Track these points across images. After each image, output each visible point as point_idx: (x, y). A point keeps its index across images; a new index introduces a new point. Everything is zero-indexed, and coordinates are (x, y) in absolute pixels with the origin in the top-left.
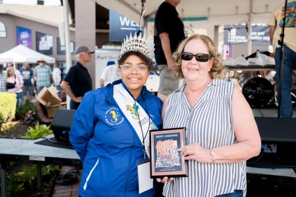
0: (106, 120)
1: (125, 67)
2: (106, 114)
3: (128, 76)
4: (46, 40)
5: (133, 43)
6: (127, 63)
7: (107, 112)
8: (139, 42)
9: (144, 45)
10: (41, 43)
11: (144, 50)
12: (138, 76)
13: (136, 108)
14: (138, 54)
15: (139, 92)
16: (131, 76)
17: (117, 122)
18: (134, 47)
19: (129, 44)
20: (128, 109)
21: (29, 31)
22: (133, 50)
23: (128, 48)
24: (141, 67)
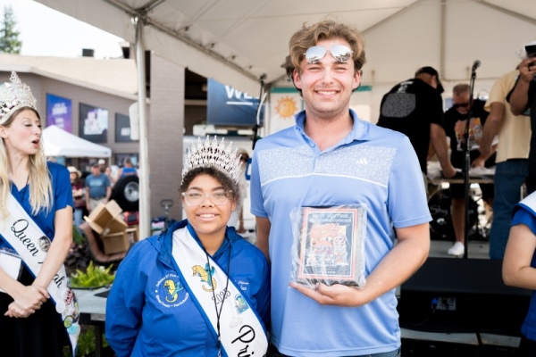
0: (158, 297)
1: (191, 195)
2: (157, 285)
3: (196, 210)
4: (96, 117)
5: (204, 154)
6: (195, 188)
7: (159, 282)
8: (214, 151)
9: (223, 157)
10: (87, 122)
11: (223, 165)
12: (215, 210)
13: (210, 271)
15: (219, 238)
17: (176, 302)
18: (206, 160)
19: (197, 156)
21: (68, 103)
22: (203, 166)
23: (196, 163)
24: (219, 195)
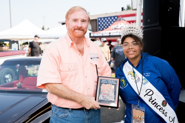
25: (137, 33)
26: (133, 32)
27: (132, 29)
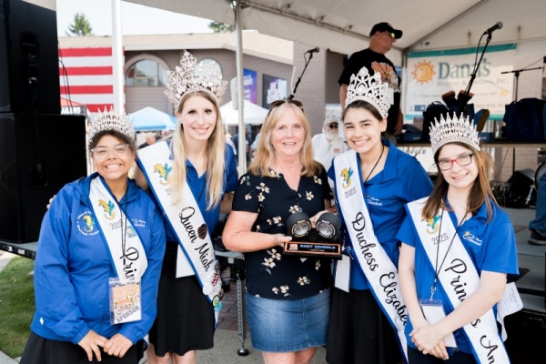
9: (119, 121)
11: (120, 127)
12: (118, 161)
14: (112, 133)
16: (107, 163)
20: (100, 205)
22: (106, 129)
23: (99, 128)
24: (119, 149)
25: (124, 128)
26: (116, 125)
27: (114, 120)
